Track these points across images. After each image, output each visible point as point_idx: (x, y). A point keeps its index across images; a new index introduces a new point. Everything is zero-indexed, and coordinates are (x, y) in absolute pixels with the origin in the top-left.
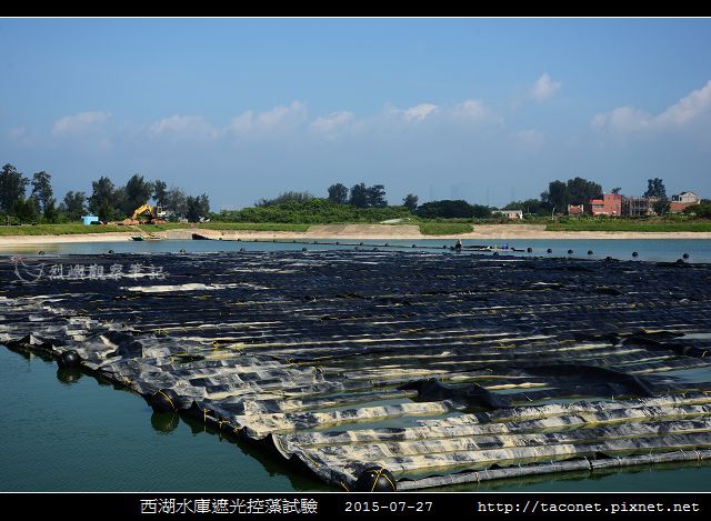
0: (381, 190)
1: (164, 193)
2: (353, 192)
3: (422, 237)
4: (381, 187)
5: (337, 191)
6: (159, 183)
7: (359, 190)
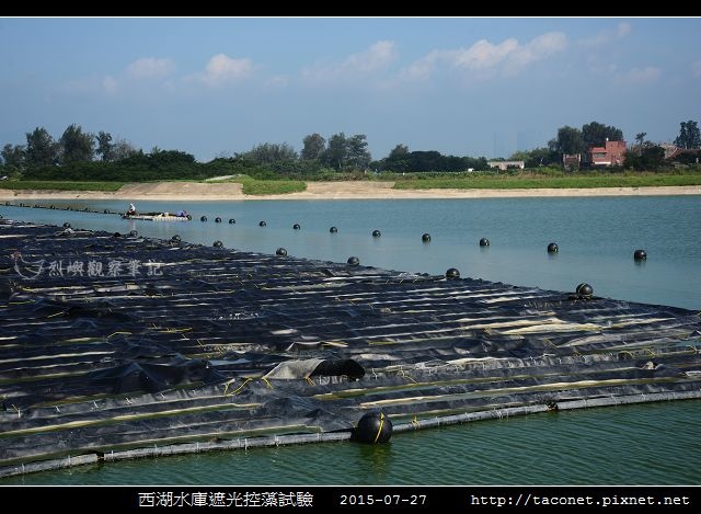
0: (363, 141)
1: (109, 146)
2: (331, 143)
3: (242, 197)
4: (363, 137)
5: (312, 143)
6: (102, 135)
7: (338, 142)
